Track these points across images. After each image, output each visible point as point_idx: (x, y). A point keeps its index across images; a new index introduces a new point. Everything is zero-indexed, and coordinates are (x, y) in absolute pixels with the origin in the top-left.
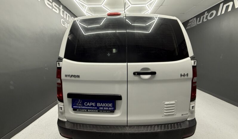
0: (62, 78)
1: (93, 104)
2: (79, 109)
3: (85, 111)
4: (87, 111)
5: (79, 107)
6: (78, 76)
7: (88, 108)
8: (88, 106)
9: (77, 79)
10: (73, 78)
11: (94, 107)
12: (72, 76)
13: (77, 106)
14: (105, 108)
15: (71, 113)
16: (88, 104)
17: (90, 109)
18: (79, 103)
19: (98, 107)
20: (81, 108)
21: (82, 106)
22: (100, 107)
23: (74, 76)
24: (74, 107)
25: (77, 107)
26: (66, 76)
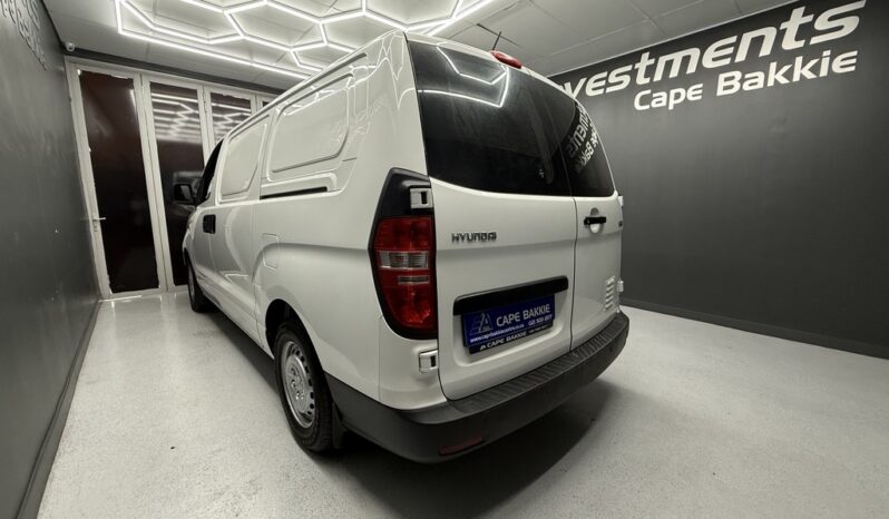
0: (438, 248)
1: (515, 317)
2: (484, 342)
3: (499, 344)
4: (505, 342)
5: (486, 337)
6: (493, 236)
7: (506, 331)
8: (506, 326)
9: (489, 244)
10: (477, 244)
11: (519, 324)
12: (474, 236)
13: (479, 335)
14: (538, 321)
15: (460, 367)
16: (507, 320)
17: (510, 334)
18: (485, 325)
19: (526, 322)
20: (490, 338)
21: (493, 331)
22: (529, 320)
23: (483, 237)
24: (472, 341)
25: (480, 338)
26: (455, 239)
